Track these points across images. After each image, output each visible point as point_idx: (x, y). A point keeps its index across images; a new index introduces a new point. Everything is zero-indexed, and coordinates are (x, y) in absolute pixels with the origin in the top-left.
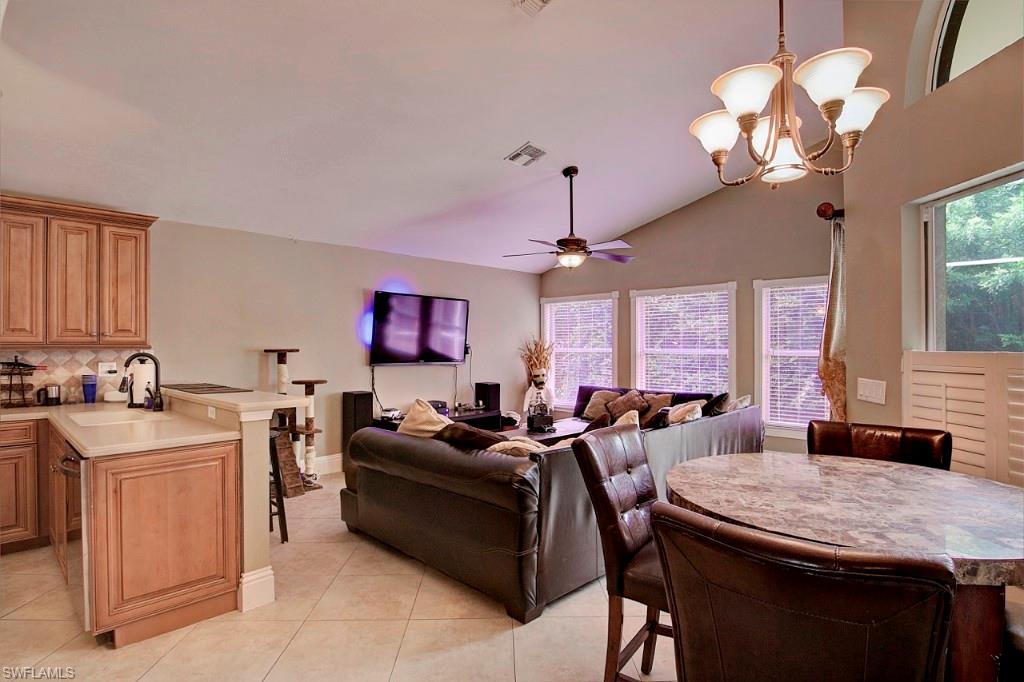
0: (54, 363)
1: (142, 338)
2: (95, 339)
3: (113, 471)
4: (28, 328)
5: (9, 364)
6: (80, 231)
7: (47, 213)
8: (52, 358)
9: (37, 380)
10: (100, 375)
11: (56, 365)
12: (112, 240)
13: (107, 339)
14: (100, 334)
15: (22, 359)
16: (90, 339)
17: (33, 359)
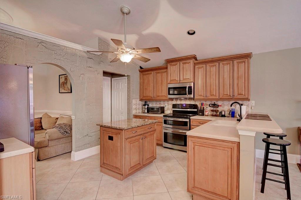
0: (224, 104)
1: (247, 97)
2: (232, 97)
3: (193, 142)
4: (215, 95)
5: (213, 104)
6: (227, 64)
7: (218, 61)
8: (224, 103)
9: (220, 109)
10: (237, 109)
11: (225, 105)
12: (237, 64)
13: (235, 97)
14: (233, 96)
15: (217, 103)
16: (230, 97)
17: (219, 103)
